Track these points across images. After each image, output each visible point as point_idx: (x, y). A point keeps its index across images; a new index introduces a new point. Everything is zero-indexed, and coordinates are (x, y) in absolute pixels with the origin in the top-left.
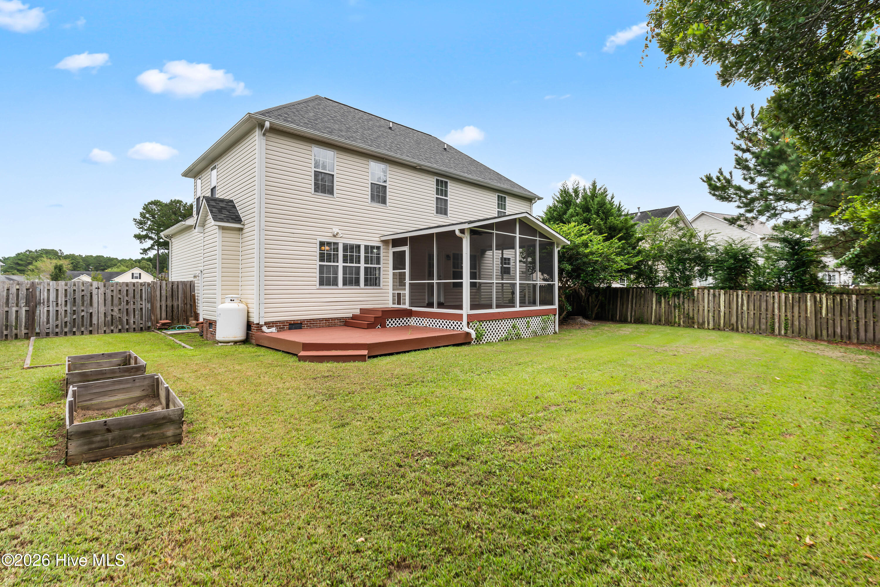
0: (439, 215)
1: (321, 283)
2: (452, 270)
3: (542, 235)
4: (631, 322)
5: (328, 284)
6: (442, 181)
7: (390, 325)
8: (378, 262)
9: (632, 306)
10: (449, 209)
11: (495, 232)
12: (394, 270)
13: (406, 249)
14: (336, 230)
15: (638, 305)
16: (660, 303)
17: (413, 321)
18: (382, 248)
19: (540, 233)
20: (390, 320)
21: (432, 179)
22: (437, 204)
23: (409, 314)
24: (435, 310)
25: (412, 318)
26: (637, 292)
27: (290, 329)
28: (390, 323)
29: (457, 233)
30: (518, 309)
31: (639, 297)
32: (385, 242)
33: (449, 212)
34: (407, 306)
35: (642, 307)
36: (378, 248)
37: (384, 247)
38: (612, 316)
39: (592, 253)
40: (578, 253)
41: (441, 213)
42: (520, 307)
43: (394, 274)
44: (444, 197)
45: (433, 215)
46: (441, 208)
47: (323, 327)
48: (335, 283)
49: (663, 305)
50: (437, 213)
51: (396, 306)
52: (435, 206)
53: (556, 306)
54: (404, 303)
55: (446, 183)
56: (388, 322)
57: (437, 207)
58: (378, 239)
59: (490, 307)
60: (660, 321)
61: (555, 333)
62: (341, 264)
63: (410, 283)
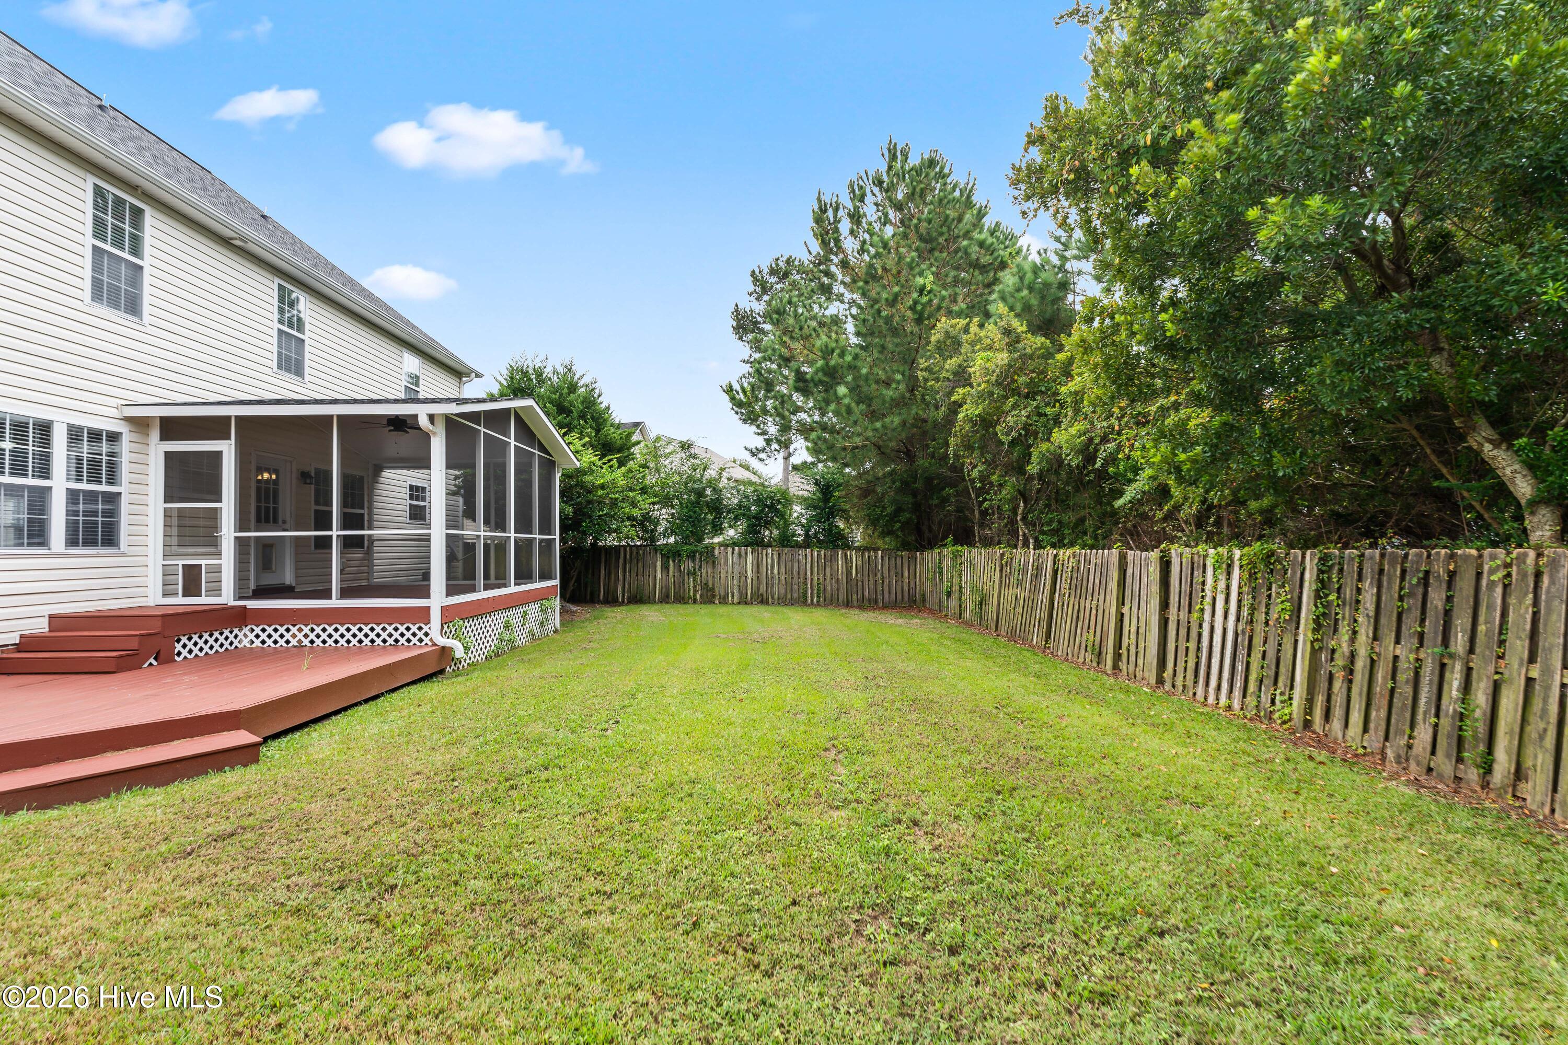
0: (283, 372)
2: (314, 507)
3: (542, 446)
4: (622, 604)
6: (291, 293)
7: (185, 653)
8: (112, 481)
9: (624, 575)
10: (307, 363)
11: (482, 429)
12: (167, 500)
13: (227, 449)
15: (634, 574)
16: (668, 569)
17: (245, 638)
18: (125, 439)
19: (539, 441)
20: (184, 640)
21: (269, 283)
22: (280, 346)
23: (239, 618)
24: (334, 602)
25: (246, 630)
26: (631, 553)
28: (185, 648)
29: (423, 422)
30: (513, 589)
31: (635, 561)
32: (140, 424)
33: (307, 370)
34: (227, 597)
35: (640, 577)
36: (114, 437)
37: (134, 436)
38: (592, 594)
39: (603, 487)
41: (288, 370)
42: (516, 584)
43: (167, 514)
44: (295, 333)
45: (269, 371)
46: (288, 358)
49: (671, 572)
50: (280, 367)
51: (180, 600)
52: (275, 349)
53: (556, 582)
54: (217, 591)
56: (178, 647)
57: (280, 354)
58: (114, 412)
59: (472, 587)
60: (668, 597)
61: (556, 631)
63: (236, 538)
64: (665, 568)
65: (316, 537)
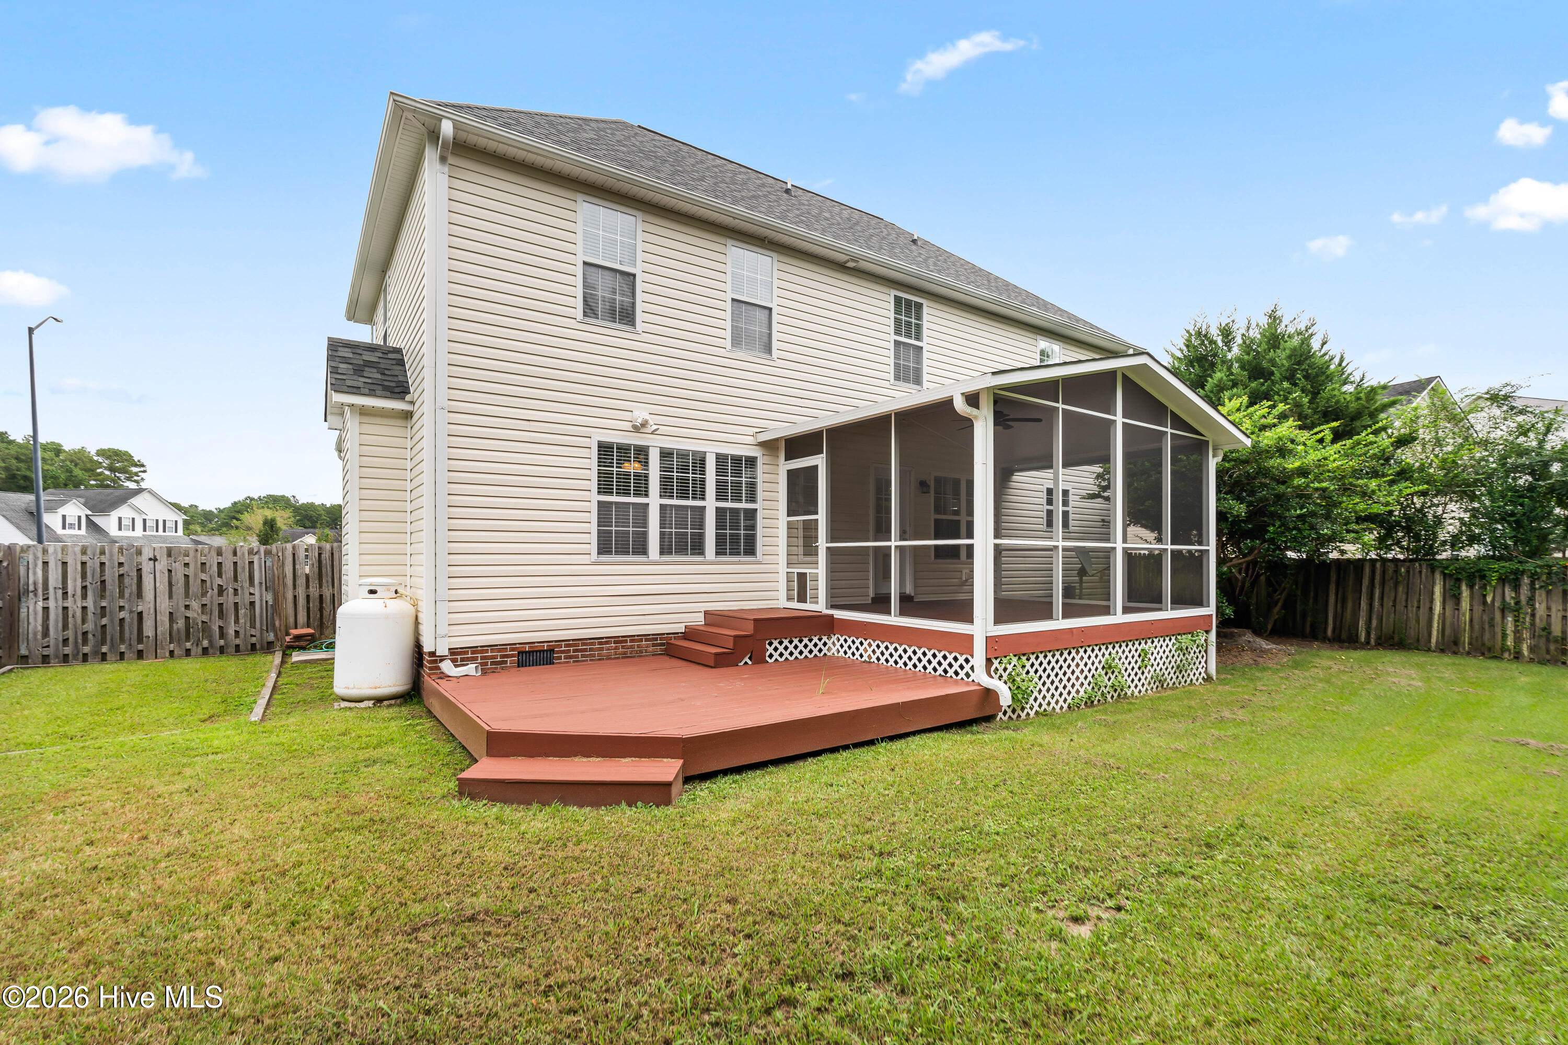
0: (901, 383)
1: (604, 547)
2: (934, 516)
3: (1178, 422)
4: (1366, 645)
5: (623, 550)
6: (908, 302)
7: (776, 655)
8: (752, 498)
9: (1371, 606)
10: (925, 369)
11: (1060, 406)
12: (788, 515)
13: (819, 461)
14: (640, 414)
15: (1388, 603)
16: (1457, 599)
17: (835, 646)
18: (759, 462)
19: (1174, 416)
20: (776, 643)
21: (885, 297)
22: (897, 357)
23: (826, 626)
24: (893, 619)
25: (834, 638)
26: (1384, 572)
27: (520, 664)
28: (775, 651)
29: (960, 405)
30: (1119, 618)
31: (1390, 584)
32: (769, 446)
33: (925, 377)
34: (820, 606)
35: (1400, 607)
36: (751, 462)
37: (767, 459)
38: (1313, 627)
39: (1303, 472)
40: (1264, 472)
41: (906, 380)
42: (1126, 610)
43: (790, 526)
44: (913, 342)
45: (886, 384)
46: (907, 368)
47: (609, 658)
48: (641, 549)
49: (1465, 604)
50: (897, 378)
51: (795, 605)
52: (892, 361)
53: (1210, 610)
54: (815, 599)
55: (919, 306)
56: (770, 650)
57: (897, 365)
58: (750, 440)
59: (1047, 614)
60: (1456, 643)
61: (1208, 679)
62: (654, 500)
63: (828, 548)
64: (1452, 596)
65: (936, 547)
